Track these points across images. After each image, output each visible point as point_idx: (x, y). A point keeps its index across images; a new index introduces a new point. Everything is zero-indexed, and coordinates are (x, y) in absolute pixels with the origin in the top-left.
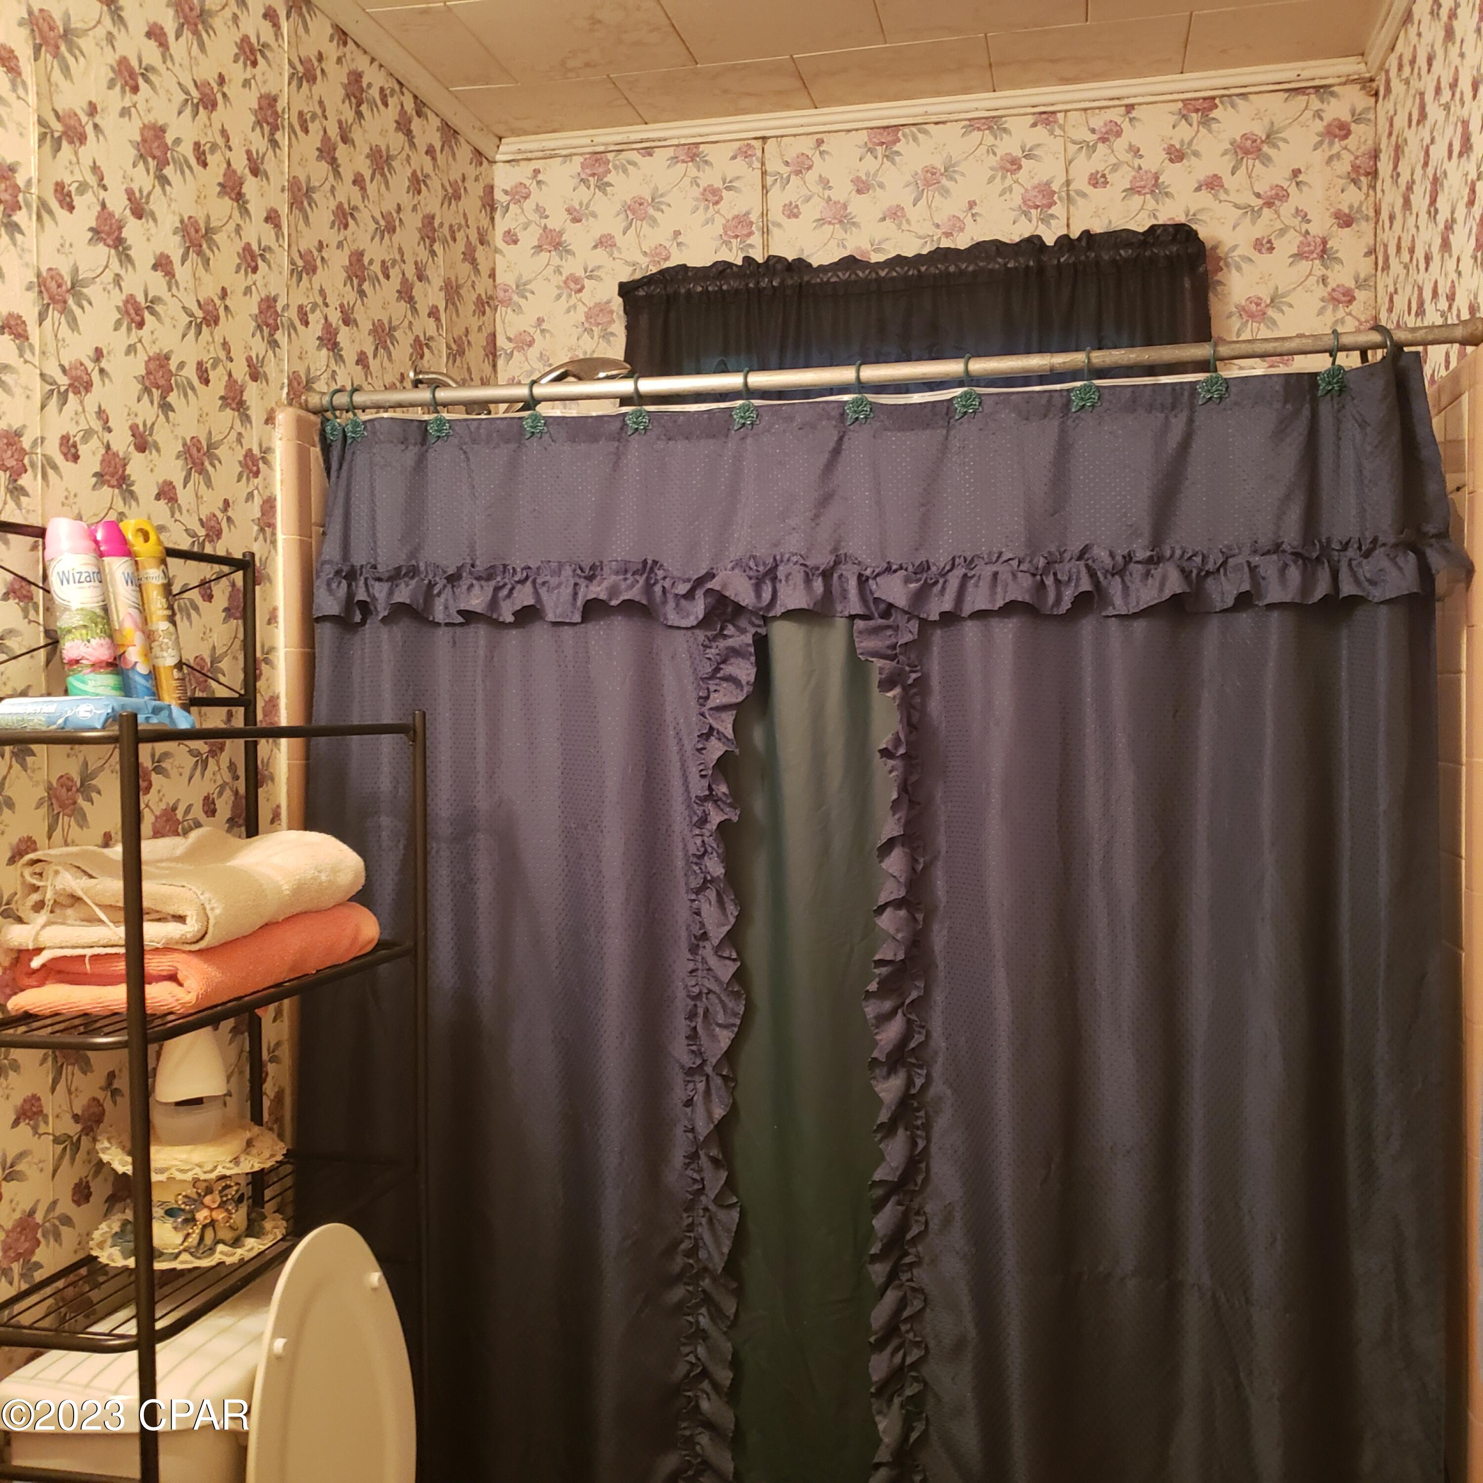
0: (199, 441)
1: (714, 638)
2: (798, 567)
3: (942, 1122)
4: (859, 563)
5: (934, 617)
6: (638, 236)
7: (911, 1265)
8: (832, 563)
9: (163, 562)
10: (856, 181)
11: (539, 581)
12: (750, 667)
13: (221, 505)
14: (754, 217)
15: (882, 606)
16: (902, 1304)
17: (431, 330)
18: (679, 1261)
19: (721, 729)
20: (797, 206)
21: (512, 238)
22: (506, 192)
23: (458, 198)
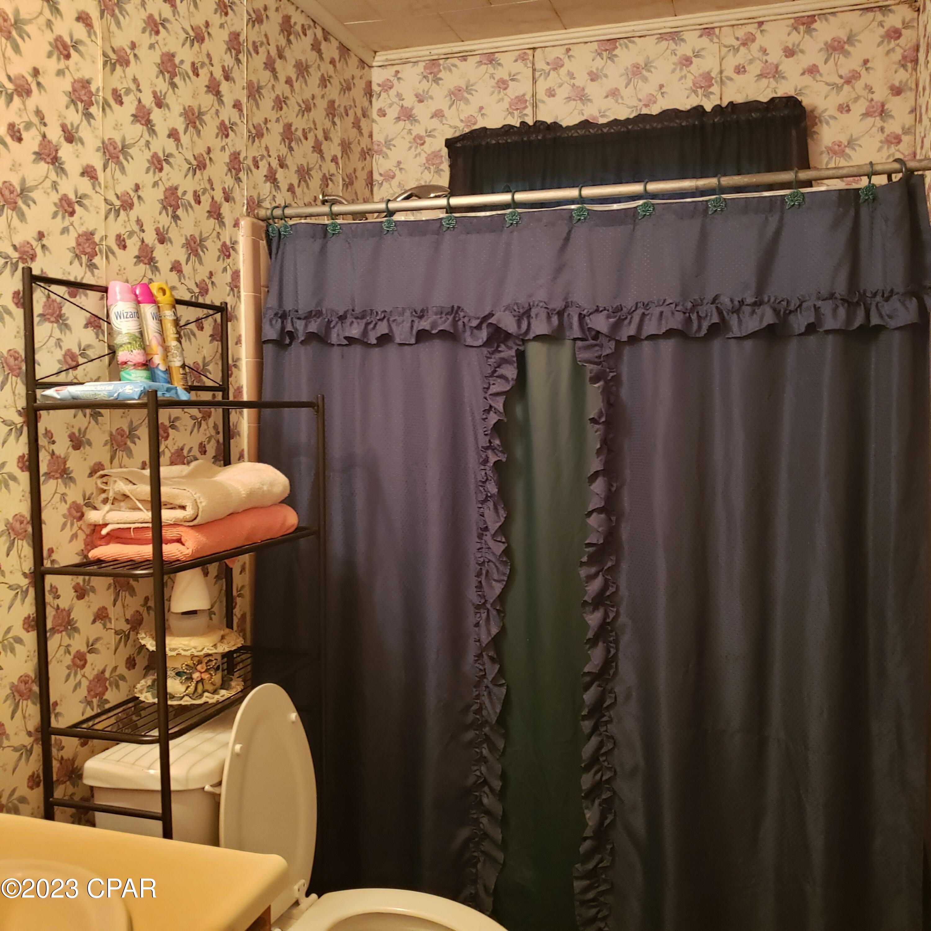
0: (195, 237)
1: (493, 353)
2: (543, 309)
3: (625, 639)
4: (580, 307)
5: (625, 339)
6: (458, 110)
7: (606, 723)
8: (563, 307)
9: (174, 307)
10: (591, 73)
11: (391, 319)
12: (513, 369)
13: (208, 274)
14: (528, 97)
15: (593, 333)
16: (601, 745)
17: (333, 170)
18: (471, 717)
19: (496, 406)
20: (554, 90)
21: (382, 113)
22: (379, 85)
23: (349, 89)
